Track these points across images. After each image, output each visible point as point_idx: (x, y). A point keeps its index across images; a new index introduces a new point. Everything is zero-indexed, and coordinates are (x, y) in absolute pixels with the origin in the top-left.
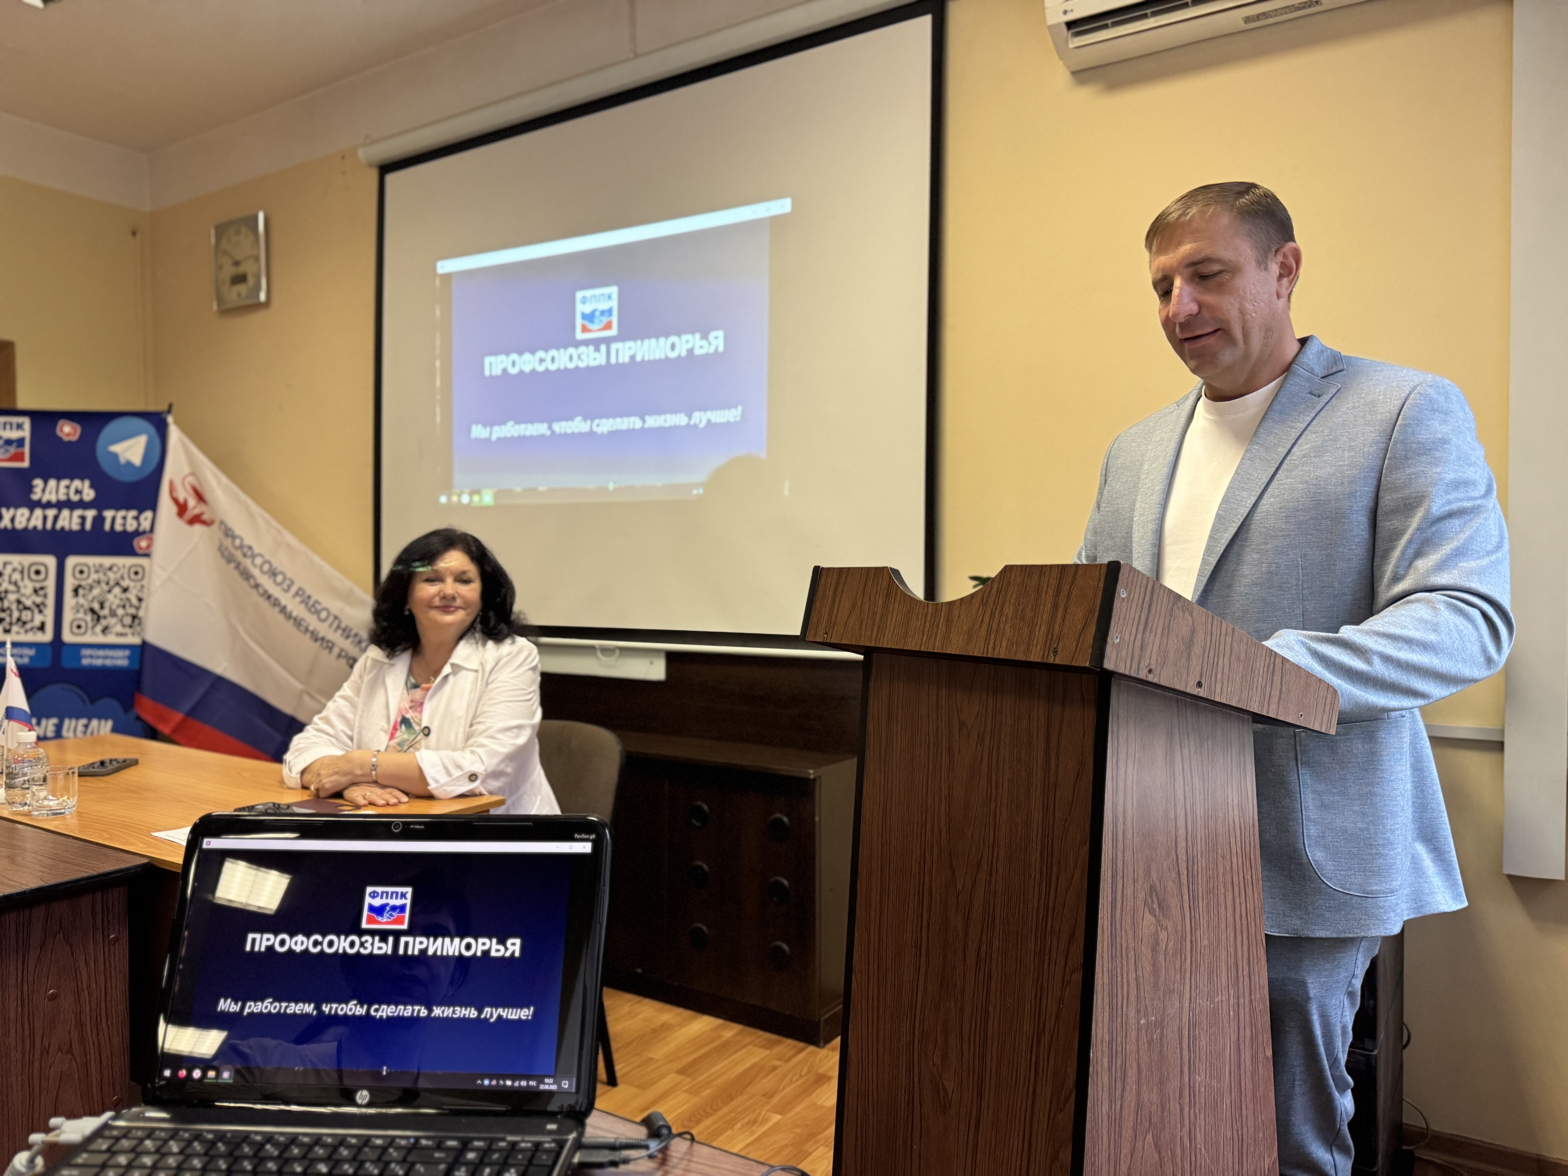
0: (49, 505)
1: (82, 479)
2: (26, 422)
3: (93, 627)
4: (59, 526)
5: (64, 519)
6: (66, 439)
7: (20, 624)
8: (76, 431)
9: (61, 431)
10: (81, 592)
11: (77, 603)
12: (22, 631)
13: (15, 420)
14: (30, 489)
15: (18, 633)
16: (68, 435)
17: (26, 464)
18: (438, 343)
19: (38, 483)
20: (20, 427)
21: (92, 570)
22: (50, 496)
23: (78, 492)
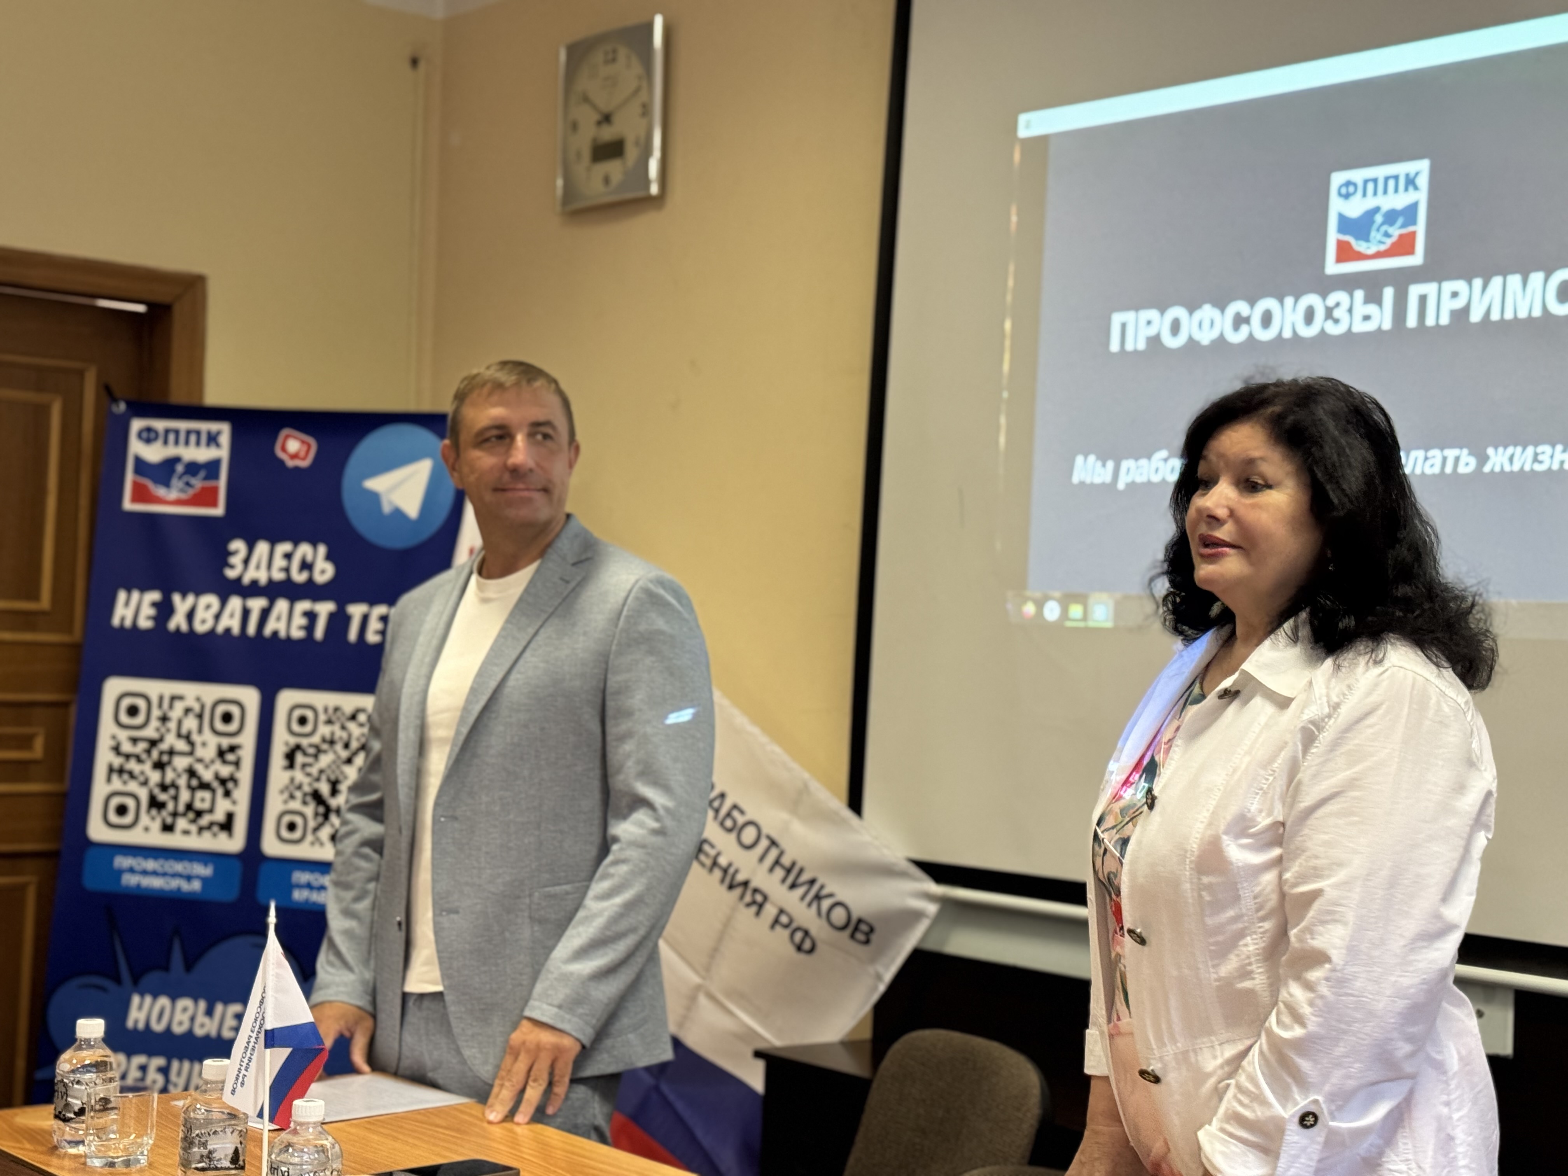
0: (253, 590)
1: (314, 544)
2: (224, 430)
3: (316, 830)
4: (268, 631)
5: (278, 619)
6: (290, 463)
7: (191, 815)
8: (309, 446)
9: (284, 449)
10: (300, 759)
11: (292, 780)
12: (193, 828)
13: (205, 426)
14: (223, 557)
15: (186, 832)
16: (294, 456)
17: (219, 511)
18: (1011, 283)
19: (238, 546)
20: (213, 439)
21: (322, 717)
22: (257, 573)
23: (306, 566)
